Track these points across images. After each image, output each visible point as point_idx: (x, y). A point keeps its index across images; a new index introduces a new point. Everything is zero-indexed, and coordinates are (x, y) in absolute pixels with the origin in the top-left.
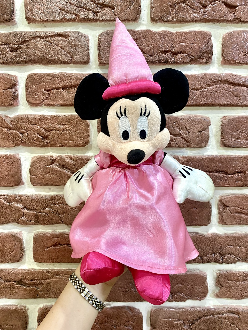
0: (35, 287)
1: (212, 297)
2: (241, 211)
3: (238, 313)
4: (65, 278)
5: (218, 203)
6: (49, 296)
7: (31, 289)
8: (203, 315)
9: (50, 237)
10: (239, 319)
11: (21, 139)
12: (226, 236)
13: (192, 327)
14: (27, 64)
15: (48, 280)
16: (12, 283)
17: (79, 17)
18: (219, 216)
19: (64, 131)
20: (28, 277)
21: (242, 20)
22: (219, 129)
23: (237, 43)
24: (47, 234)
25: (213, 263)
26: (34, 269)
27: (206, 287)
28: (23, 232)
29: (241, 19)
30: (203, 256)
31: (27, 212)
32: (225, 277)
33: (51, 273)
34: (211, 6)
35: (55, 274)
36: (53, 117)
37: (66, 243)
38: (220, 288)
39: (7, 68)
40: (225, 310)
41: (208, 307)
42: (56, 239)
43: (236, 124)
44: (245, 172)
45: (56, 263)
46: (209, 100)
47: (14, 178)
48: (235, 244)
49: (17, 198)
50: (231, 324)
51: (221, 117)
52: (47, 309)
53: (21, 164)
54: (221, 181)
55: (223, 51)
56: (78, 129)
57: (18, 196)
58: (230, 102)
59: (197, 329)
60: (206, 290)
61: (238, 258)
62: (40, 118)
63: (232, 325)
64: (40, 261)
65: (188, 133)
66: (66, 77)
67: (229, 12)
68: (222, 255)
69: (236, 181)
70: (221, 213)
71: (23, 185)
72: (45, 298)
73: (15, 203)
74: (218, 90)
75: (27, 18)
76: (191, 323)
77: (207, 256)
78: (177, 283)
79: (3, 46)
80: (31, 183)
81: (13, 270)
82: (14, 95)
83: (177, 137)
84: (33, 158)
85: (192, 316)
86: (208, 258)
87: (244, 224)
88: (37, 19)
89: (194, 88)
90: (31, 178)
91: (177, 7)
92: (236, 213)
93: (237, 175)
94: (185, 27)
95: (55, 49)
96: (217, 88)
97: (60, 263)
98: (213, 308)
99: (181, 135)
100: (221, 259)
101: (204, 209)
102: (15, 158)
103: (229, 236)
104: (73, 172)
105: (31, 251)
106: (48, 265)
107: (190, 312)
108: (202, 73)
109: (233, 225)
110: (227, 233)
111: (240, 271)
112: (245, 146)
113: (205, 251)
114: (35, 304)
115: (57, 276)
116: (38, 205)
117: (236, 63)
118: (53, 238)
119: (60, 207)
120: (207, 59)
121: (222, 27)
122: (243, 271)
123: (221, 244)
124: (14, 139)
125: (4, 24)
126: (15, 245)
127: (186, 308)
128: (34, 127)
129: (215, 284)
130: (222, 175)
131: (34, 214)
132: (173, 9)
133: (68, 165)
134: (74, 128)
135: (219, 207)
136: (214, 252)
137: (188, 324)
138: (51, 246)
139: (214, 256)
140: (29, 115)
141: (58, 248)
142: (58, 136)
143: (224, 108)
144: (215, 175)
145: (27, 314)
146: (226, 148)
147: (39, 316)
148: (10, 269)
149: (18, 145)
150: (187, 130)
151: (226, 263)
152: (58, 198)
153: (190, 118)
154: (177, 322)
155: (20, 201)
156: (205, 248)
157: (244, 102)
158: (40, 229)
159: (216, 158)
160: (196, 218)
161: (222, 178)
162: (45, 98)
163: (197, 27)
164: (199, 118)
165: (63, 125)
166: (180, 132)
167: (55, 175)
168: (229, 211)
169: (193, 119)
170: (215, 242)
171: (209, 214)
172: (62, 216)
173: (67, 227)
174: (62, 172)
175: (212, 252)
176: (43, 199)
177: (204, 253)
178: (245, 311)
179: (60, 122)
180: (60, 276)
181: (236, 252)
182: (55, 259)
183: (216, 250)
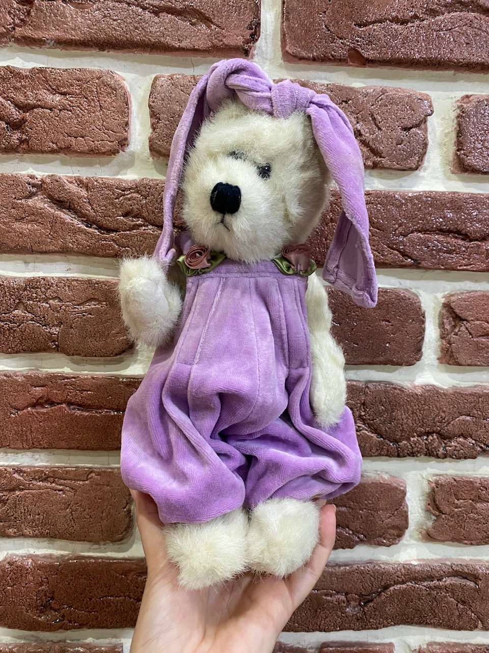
1: (416, 540)
3: (475, 577)
4: (61, 487)
5: (440, 312)
6: (21, 533)
8: (394, 581)
9: (22, 385)
10: (478, 591)
12: (457, 393)
13: (366, 609)
15: (17, 493)
18: (443, 344)
19: (64, 109)
22: (451, 127)
24: (17, 376)
25: (422, 456)
27: (404, 514)
30: (400, 439)
32: (448, 490)
33: (25, 475)
35: (37, 477)
36: (38, 73)
37: (64, 399)
38: (437, 516)
40: (446, 570)
41: (405, 563)
42: (37, 388)
48: (477, 411)
50: (459, 602)
51: (457, 99)
52: (16, 565)
54: (451, 255)
56: (100, 106)
58: (482, 57)
59: (377, 613)
60: (404, 522)
61: (483, 446)
63: (459, 605)
65: (377, 130)
68: (445, 439)
70: (448, 335)
72: (9, 536)
74: (456, 26)
76: (364, 599)
77: (410, 440)
85: (367, 584)
86: (411, 445)
89: (397, 16)
92: (483, 336)
97: (47, 448)
98: (418, 565)
99: (360, 135)
100: (442, 448)
101: (407, 324)
103: (462, 392)
104: (85, 219)
106: (20, 456)
107: (362, 573)
109: (476, 365)
110: (458, 386)
111: (484, 478)
113: (405, 426)
115: (41, 483)
118: (32, 385)
119: (50, 306)
123: (444, 412)
127: (354, 564)
129: (424, 507)
130: (456, 241)
133: (72, 200)
134: (90, 102)
135: (443, 323)
136: (427, 429)
137: (356, 602)
138: (27, 407)
139: (426, 439)
141: (44, 410)
142: (47, 124)
143: (467, 74)
144: (437, 241)
146: (466, 175)
150: (376, 124)
151: (453, 458)
152: (46, 285)
153: (384, 92)
154: (331, 597)
156: (406, 420)
159: (441, 199)
160: (387, 345)
161: (454, 248)
162: (17, 21)
164: (404, 94)
165: (61, 94)
166: (359, 128)
167: (38, 224)
168: (467, 331)
169: (391, 95)
170: (431, 407)
171: (420, 336)
172: (55, 330)
173: (69, 361)
174: (57, 217)
175: (422, 429)
176: (8, 285)
177: (402, 431)
179: (54, 87)
180: (49, 483)
181: (479, 433)
182: (35, 440)
183: (432, 426)
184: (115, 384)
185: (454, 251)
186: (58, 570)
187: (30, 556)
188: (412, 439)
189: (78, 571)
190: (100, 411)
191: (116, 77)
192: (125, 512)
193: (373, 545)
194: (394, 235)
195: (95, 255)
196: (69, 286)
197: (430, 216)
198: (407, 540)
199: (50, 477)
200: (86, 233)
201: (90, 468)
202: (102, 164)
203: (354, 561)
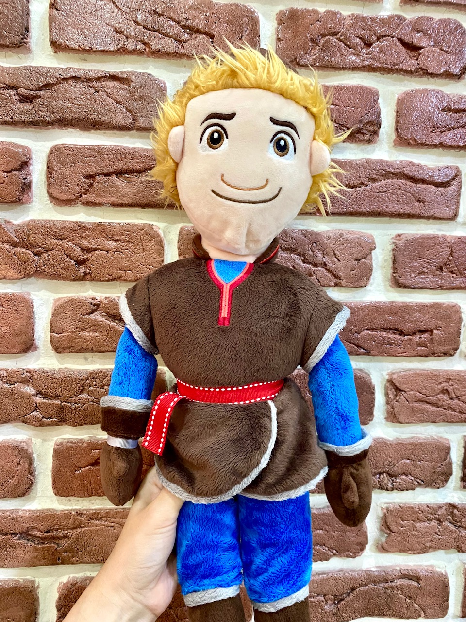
0: (54, 543)
1: (374, 551)
2: (424, 399)
3: (418, 579)
4: (113, 524)
5: (385, 385)
6: (81, 560)
7: (47, 546)
8: (359, 584)
9: (84, 449)
10: (420, 588)
11: (36, 266)
12: (399, 443)
13: (339, 605)
14: (50, 127)
15: (79, 530)
16: (10, 536)
17: (150, 48)
18: (388, 408)
19: (117, 251)
20: (42, 525)
21: (430, 71)
22: (389, 256)
23: (421, 111)
24: (80, 443)
25: (376, 490)
26: (53, 509)
27: (365, 533)
28: (33, 440)
29: (427, 71)
31: (43, 401)
32: (396, 514)
33: (85, 516)
34: (378, 45)
35: (94, 518)
36: (98, 226)
38: (388, 534)
39: (11, 133)
40: (397, 574)
41: (366, 570)
42: (97, 451)
43: (417, 249)
44: (432, 332)
45: (96, 497)
46: (374, 206)
47: (20, 338)
48: (414, 456)
49: (24, 376)
50: (406, 597)
51: (392, 236)
52: (77, 585)
53: (33, 312)
54: (392, 346)
55: (398, 122)
56: (143, 249)
57: (27, 372)
58: (408, 210)
59: (347, 609)
60: (365, 539)
61: (419, 481)
62: (72, 226)
63: (407, 600)
64: (65, 494)
65: (337, 261)
66: (124, 154)
67: (408, 57)
68: (392, 477)
69: (417, 347)
70: (391, 401)
71: (36, 350)
72: (72, 564)
73: (20, 384)
74: (389, 189)
75: (53, 43)
76: (338, 599)
78: (315, 529)
79: (6, 92)
80: (53, 347)
81: (12, 513)
82: (24, 183)
83: (319, 268)
84: (56, 301)
85: (340, 587)
87: (428, 422)
88: (72, 46)
89: (349, 183)
90: (52, 338)
91: (322, 41)
92: (416, 402)
93: (419, 336)
94: (335, 78)
95: (104, 103)
96: (387, 186)
98: (376, 571)
99: (326, 265)
100: (390, 484)
101: (362, 395)
102: (22, 300)
103: (403, 442)
105: (48, 475)
106: (80, 502)
107: (336, 579)
108: (363, 159)
109: (411, 423)
110: (400, 438)
111: (421, 504)
112: (433, 287)
114: (52, 576)
115: (97, 521)
116: (65, 389)
117: (418, 144)
118: (92, 450)
120: (370, 135)
121: (395, 82)
122: (426, 503)
123: (391, 457)
124: (22, 264)
125: (9, 51)
126: (19, 464)
127: (329, 573)
128: (61, 243)
129: (378, 527)
130: (395, 336)
131: (56, 404)
132: (315, 45)
134: (136, 246)
135: (388, 393)
136: (379, 470)
137: (332, 601)
138: (87, 466)
139: (379, 478)
140: (52, 220)
142: (105, 261)
143: (398, 219)
144: (382, 336)
145: (37, 595)
146: (400, 289)
147: (60, 598)
148: (7, 511)
149: (29, 276)
150: (337, 258)
151: (398, 490)
152: (103, 376)
153: (341, 235)
154: (313, 598)
155: (29, 381)
157: (432, 212)
158: (65, 434)
159: (383, 307)
162: (83, 191)
163: (354, 79)
164: (355, 235)
165: (115, 240)
166: (325, 260)
167: (98, 332)
168: (405, 399)
169: (346, 237)
170: (381, 454)
171: (372, 404)
174: (112, 327)
175: (376, 471)
176: (75, 377)
178: (430, 574)
179: (110, 236)
180: (103, 522)
181: (416, 472)
182: (94, 490)
183: (383, 468)
185: (394, 343)
187: (87, 578)
191: (154, 228)
193: (343, 558)
194: (352, 333)
197: (376, 320)
198: (368, 553)
203: (329, 570)
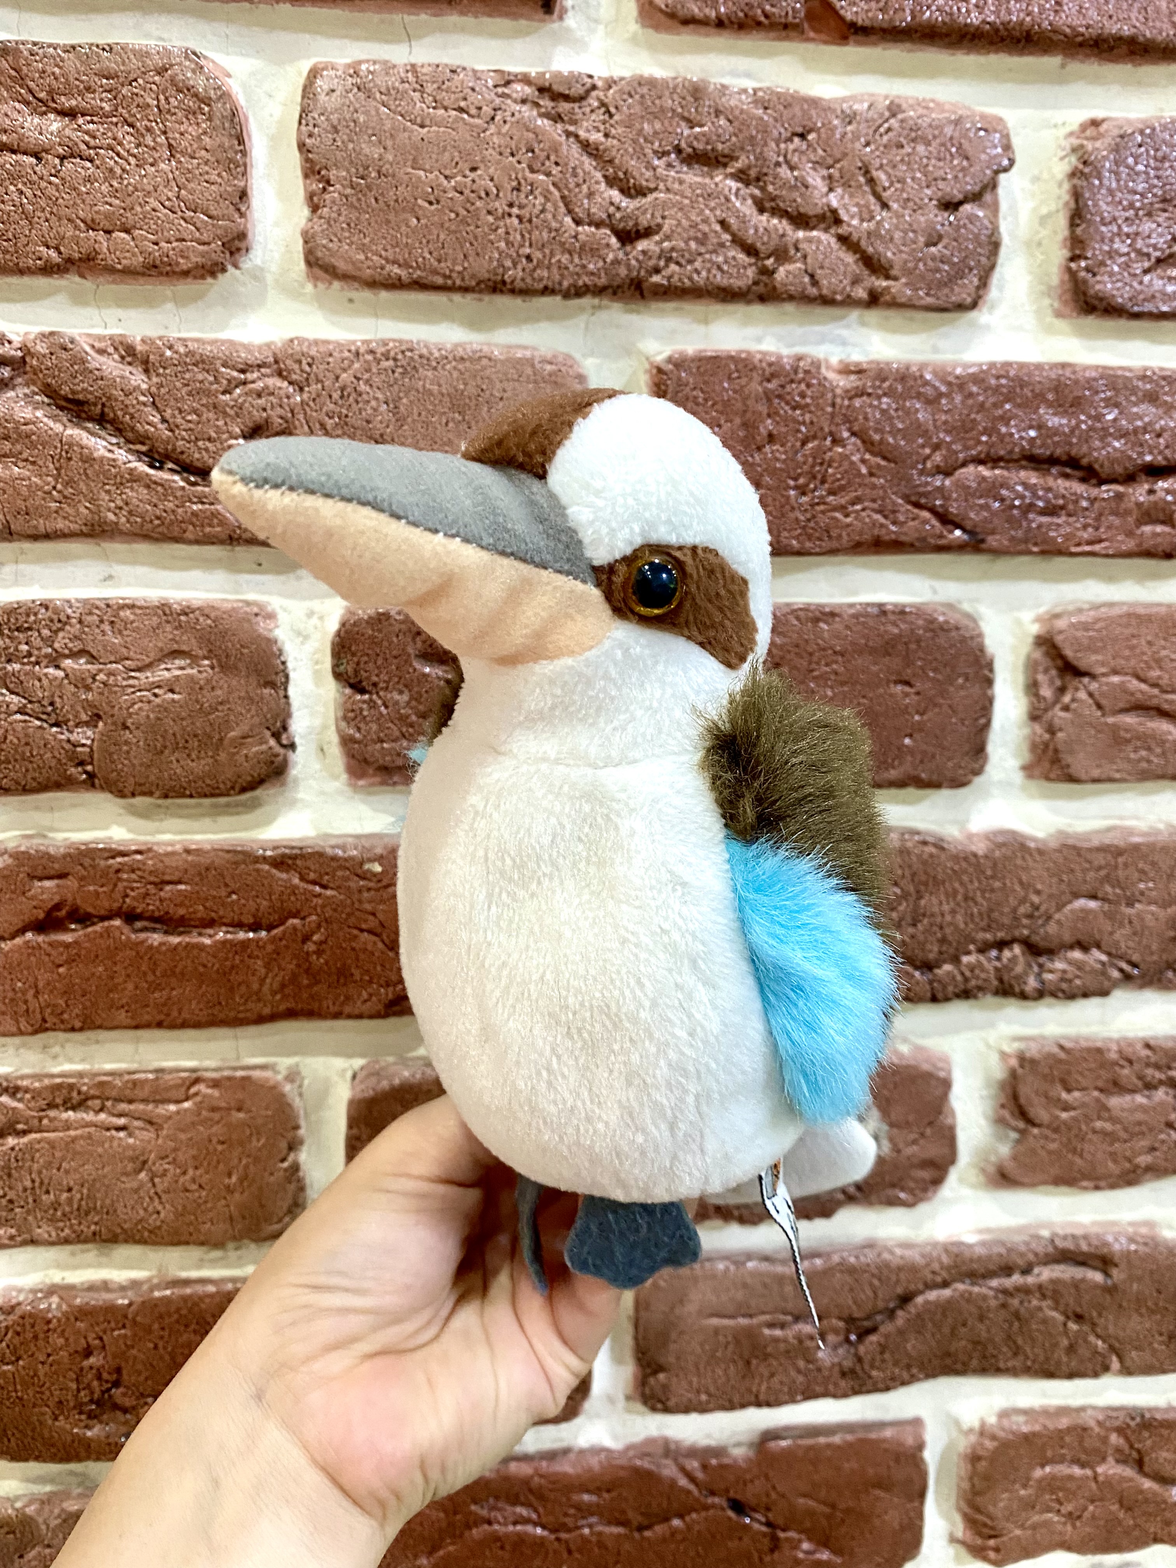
1: (973, 1186)
2: (1155, 702)
3: (1104, 1262)
4: (122, 1121)
5: (1028, 657)
6: (26, 1236)
8: (925, 1283)
9: (8, 876)
10: (1111, 1290)
12: (1065, 846)
13: (862, 1349)
15: (11, 1141)
18: (1034, 733)
19: (72, 156)
22: (1055, 199)
25: (989, 998)
27: (947, 1132)
30: (938, 961)
32: (1047, 1071)
33: (28, 1096)
35: (59, 1101)
37: (116, 905)
38: (1020, 1132)
40: (1040, 1250)
41: (948, 1242)
42: (47, 884)
45: (61, 1035)
48: (1113, 887)
50: (1068, 1317)
51: (1068, 129)
54: (1056, 520)
56: (170, 146)
58: (1131, 22)
59: (887, 1356)
60: (946, 1151)
61: (1125, 966)
63: (1070, 1325)
65: (878, 208)
68: (1040, 956)
69: (1139, 523)
70: (1046, 710)
76: (858, 1328)
77: (959, 961)
83: (815, 233)
85: (865, 1293)
86: (962, 974)
87: (1162, 777)
92: (1128, 710)
93: (1146, 486)
97: (81, 1029)
98: (976, 1244)
99: (838, 221)
100: (1033, 977)
101: (952, 689)
103: (1079, 844)
104: (144, 448)
106: (11, 1051)
107: (851, 1270)
109: (1108, 780)
110: (1070, 830)
111: (1125, 1039)
113: (948, 931)
115: (71, 1113)
118: (32, 877)
119: (67, 675)
122: (1141, 1034)
123: (1038, 892)
127: (833, 1253)
129: (990, 1112)
130: (1067, 484)
133: (109, 398)
134: (143, 136)
135: (1035, 682)
136: (999, 935)
137: (839, 1335)
138: (23, 931)
139: (997, 958)
141: (68, 938)
142: (29, 193)
143: (1093, 66)
144: (1025, 485)
146: (1090, 320)
150: (874, 195)
151: (1057, 997)
152: (52, 621)
153: (894, 109)
154: (781, 1329)
156: (948, 918)
159: (1033, 381)
160: (907, 741)
164: (944, 114)
165: (62, 113)
166: (835, 203)
167: (21, 464)
168: (1091, 701)
169: (911, 118)
170: (1008, 882)
171: (983, 717)
172: (84, 736)
173: (122, 811)
174: (71, 445)
175: (988, 935)
177: (943, 941)
178: (1142, 1249)
179: (43, 95)
180: (91, 1113)
181: (1117, 936)
182: (49, 1010)
183: (1010, 928)
184: (244, 862)
185: (1062, 509)
186: (126, 1317)
187: (52, 1290)
188: (965, 959)
189: (176, 1316)
190: (210, 931)
191: (208, 66)
192: (286, 1170)
193: (878, 1207)
194: (922, 472)
195: (177, 540)
196: (112, 622)
197: (1007, 424)
198: (953, 1190)
199: (93, 1097)
200: (150, 484)
201: (194, 1070)
202: (181, 302)
203: (833, 1244)
